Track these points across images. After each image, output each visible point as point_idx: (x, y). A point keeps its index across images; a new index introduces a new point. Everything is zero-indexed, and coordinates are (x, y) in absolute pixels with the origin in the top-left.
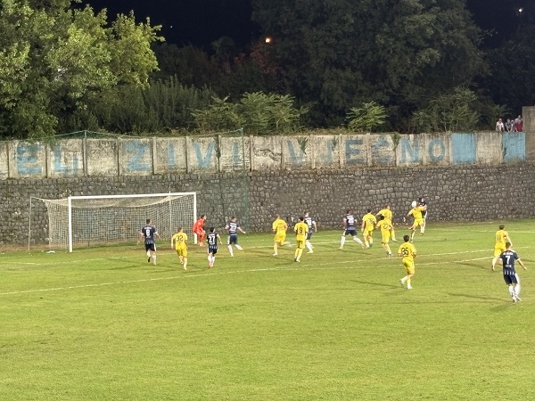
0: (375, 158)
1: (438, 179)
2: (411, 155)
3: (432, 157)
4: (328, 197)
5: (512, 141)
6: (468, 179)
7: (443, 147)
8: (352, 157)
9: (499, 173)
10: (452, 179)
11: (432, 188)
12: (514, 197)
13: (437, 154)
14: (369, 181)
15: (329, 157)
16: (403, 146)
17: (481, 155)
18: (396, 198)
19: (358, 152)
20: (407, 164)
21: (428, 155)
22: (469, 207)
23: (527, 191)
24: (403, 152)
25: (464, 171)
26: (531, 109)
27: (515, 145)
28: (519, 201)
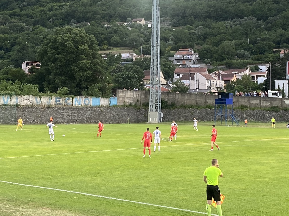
0: (66, 103)
1: (86, 110)
2: (78, 103)
3: (85, 104)
4: (48, 114)
6: (97, 111)
7: (89, 101)
8: (57, 103)
9: (107, 109)
10: (91, 111)
11: (84, 113)
13: (87, 103)
14: (63, 110)
15: (50, 102)
16: (75, 100)
17: (102, 104)
18: (71, 116)
19: (60, 101)
20: (77, 105)
21: (84, 103)
22: (96, 119)
23: (117, 115)
24: (75, 102)
25: (96, 108)
26: (119, 90)
27: (114, 101)
28: (114, 118)
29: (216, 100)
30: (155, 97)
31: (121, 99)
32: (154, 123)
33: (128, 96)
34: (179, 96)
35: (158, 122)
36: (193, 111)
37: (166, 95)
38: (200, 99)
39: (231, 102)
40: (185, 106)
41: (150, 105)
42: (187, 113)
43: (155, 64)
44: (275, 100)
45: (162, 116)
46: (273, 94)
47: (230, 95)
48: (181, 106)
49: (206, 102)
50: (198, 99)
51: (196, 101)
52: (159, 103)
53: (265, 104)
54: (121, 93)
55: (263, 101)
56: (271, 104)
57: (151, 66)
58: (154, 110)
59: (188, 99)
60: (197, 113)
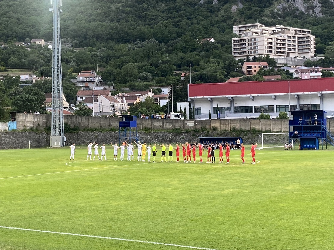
5: (12, 124)
9: (6, 134)
12: (11, 142)
17: (0, 128)
23: (16, 140)
26: (19, 114)
27: (13, 125)
28: (13, 143)
29: (120, 123)
30: (57, 120)
31: (21, 123)
32: (57, 148)
33: (28, 120)
34: (82, 120)
35: (61, 146)
36: (97, 134)
37: (69, 119)
38: (103, 122)
39: (135, 125)
40: (88, 130)
41: (52, 128)
42: (91, 136)
43: (56, 86)
44: (177, 122)
45: (65, 140)
46: (176, 116)
47: (134, 118)
48: (85, 130)
49: (110, 125)
50: (101, 122)
51: (100, 124)
52: (61, 127)
53: (168, 126)
54: (21, 117)
55: (166, 123)
56: (174, 126)
57: (53, 89)
58: (57, 134)
59: (92, 122)
60: (102, 136)
